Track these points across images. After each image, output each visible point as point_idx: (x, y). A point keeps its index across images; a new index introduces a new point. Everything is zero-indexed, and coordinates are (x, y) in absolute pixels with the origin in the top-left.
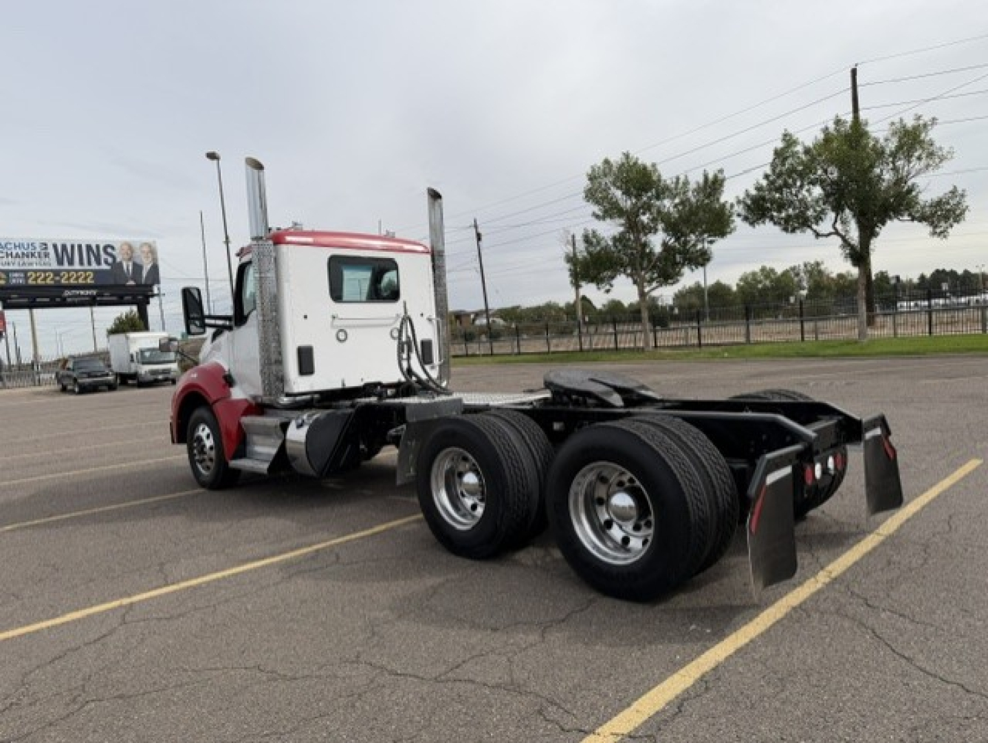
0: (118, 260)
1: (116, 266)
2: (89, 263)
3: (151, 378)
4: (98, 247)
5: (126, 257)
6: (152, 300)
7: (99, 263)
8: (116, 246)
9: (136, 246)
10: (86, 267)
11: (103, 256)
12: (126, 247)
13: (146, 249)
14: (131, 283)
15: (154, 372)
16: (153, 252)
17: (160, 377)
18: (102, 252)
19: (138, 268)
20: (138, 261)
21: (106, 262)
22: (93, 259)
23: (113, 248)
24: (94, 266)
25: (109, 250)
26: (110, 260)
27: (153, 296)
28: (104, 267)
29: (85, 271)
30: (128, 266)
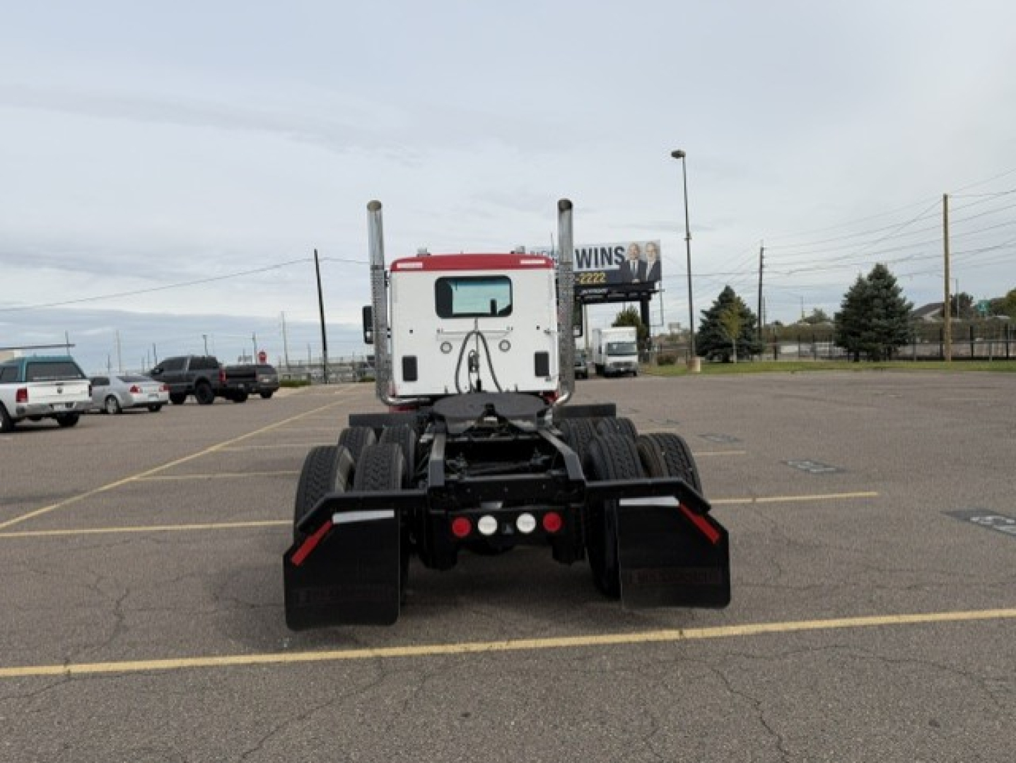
0: (627, 259)
1: (625, 264)
2: (603, 263)
3: (614, 369)
4: (610, 249)
5: (633, 256)
6: (654, 296)
7: (610, 263)
8: (626, 248)
9: (642, 246)
10: (600, 268)
11: (614, 257)
12: (633, 248)
13: (651, 248)
14: (636, 281)
15: (618, 364)
16: (656, 250)
17: (622, 369)
18: (613, 254)
19: (643, 265)
20: (643, 259)
21: (616, 262)
22: (605, 259)
23: (622, 249)
24: (607, 267)
25: (619, 252)
26: (620, 260)
27: (655, 292)
28: (615, 267)
29: (599, 272)
30: (634, 265)
